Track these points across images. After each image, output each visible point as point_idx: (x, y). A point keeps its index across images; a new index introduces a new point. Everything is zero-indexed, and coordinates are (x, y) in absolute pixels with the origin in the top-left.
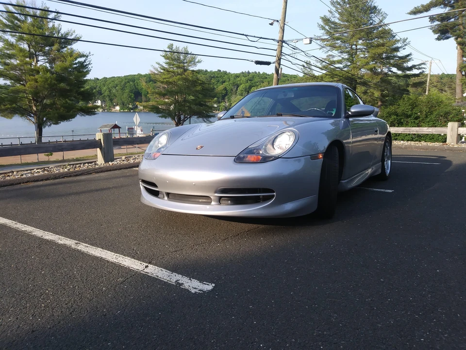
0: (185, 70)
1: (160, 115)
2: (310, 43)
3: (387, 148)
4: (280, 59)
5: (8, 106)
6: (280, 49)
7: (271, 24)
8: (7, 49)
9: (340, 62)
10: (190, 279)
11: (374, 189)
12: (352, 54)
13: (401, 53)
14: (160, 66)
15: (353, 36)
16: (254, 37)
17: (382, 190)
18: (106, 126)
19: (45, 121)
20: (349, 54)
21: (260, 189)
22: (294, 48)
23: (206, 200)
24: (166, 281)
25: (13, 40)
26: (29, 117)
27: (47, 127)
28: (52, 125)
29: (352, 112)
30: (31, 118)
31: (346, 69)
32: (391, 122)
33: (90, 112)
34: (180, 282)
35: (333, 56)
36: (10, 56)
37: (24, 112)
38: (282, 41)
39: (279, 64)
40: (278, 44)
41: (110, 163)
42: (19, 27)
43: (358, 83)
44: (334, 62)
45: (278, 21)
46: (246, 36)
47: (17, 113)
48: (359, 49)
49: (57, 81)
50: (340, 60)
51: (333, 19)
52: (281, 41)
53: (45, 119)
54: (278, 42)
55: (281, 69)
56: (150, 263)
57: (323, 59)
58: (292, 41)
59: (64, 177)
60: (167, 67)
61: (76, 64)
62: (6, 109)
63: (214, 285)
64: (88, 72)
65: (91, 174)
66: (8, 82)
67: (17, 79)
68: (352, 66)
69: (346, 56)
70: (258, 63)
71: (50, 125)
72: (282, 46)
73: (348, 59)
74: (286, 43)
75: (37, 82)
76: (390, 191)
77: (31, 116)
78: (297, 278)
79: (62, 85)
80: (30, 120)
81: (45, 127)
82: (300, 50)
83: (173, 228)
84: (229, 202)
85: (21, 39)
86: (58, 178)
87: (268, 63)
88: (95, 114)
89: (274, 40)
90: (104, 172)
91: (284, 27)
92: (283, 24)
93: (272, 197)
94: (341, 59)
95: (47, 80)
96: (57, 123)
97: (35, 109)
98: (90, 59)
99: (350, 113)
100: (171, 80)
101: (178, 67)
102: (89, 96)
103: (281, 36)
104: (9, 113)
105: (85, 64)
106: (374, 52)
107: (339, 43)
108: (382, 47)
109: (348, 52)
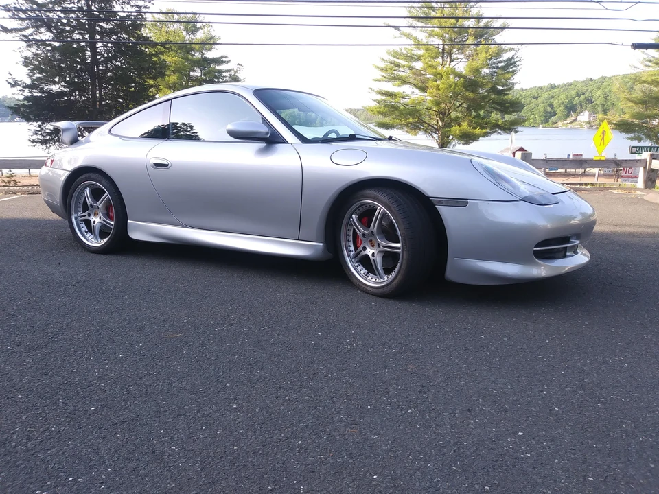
5: (411, 120)
26: (433, 134)
28: (457, 145)
30: (435, 135)
33: (509, 128)
36: (418, 58)
37: (429, 129)
47: (420, 129)
49: (464, 87)
53: (451, 137)
61: (501, 62)
62: (408, 124)
64: (514, 73)
66: (417, 91)
67: (424, 89)
71: (455, 145)
75: (439, 89)
77: (435, 133)
80: (434, 137)
85: (431, 35)
95: (450, 86)
96: (467, 143)
97: (440, 123)
104: (411, 128)
105: (515, 60)
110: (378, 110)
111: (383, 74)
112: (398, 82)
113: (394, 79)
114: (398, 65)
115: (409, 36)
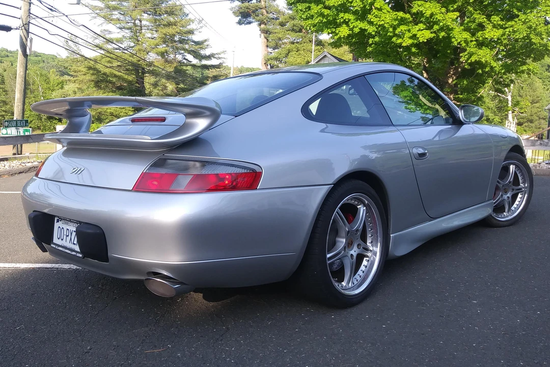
2: (78, 3)
4: (27, 25)
6: (27, 8)
9: (119, 41)
12: (136, 31)
13: (196, 38)
15: (136, 7)
20: (132, 32)
22: (51, 9)
35: (110, 32)
39: (28, 32)
43: (146, 71)
44: (112, 41)
48: (145, 26)
50: (121, 39)
55: (31, 40)
68: (137, 48)
69: (128, 33)
72: (30, 4)
73: (130, 38)
82: (60, 12)
87: (7, 29)
94: (120, 36)
106: (165, 32)
107: (116, 15)
108: (174, 27)
109: (130, 28)
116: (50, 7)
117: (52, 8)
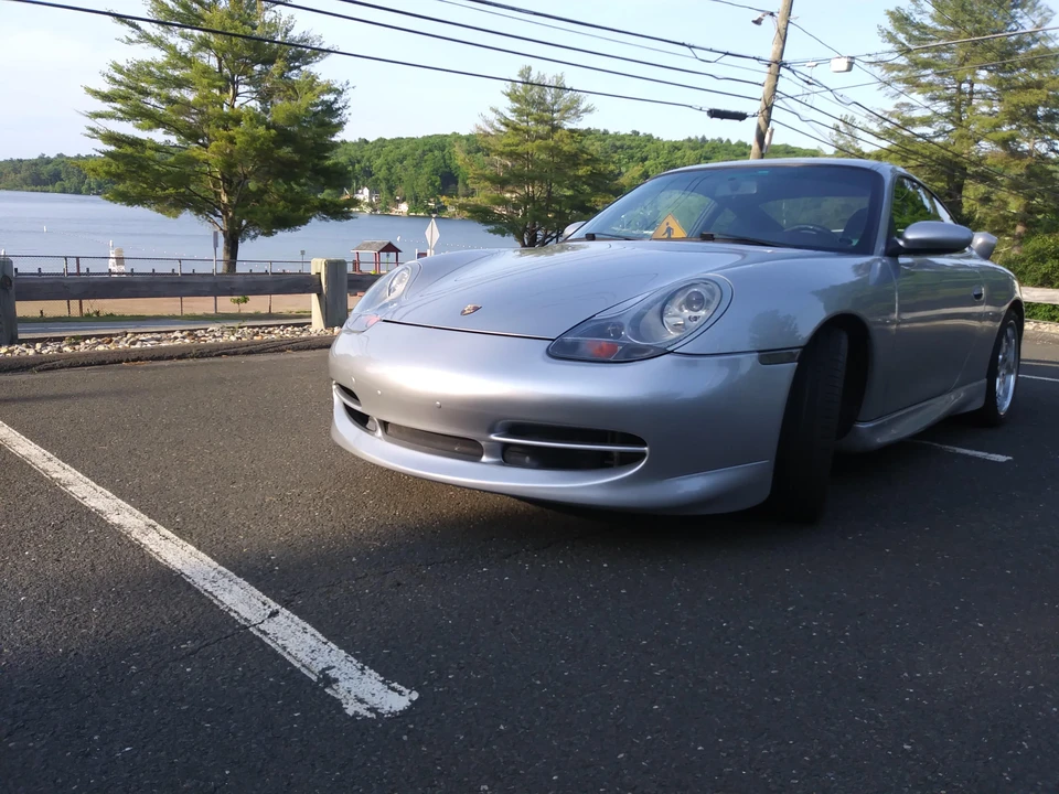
0: (555, 129)
1: (493, 227)
2: (849, 69)
3: (1008, 340)
4: (769, 109)
5: (171, 191)
6: (772, 83)
7: (758, 22)
8: (175, 67)
9: (926, 122)
10: (362, 669)
11: (959, 450)
12: (959, 103)
14: (498, 117)
15: (966, 59)
16: (711, 50)
17: (980, 454)
18: (368, 246)
19: (246, 226)
20: (951, 104)
21: (613, 433)
22: (808, 82)
23: (468, 449)
24: (298, 665)
25: (184, 46)
26: (212, 216)
27: (248, 240)
29: (906, 241)
30: (216, 219)
31: (940, 140)
32: (1045, 274)
33: (339, 212)
34: (332, 673)
35: (911, 107)
36: (180, 83)
37: (202, 206)
38: (779, 63)
39: (768, 120)
40: (768, 70)
41: (336, 328)
42: (200, 17)
43: (968, 175)
44: (912, 122)
45: (772, 14)
46: (690, 47)
47: (189, 207)
48: (979, 92)
49: (275, 142)
50: (929, 117)
51: (917, 18)
52: (776, 62)
53: (244, 222)
54: (769, 65)
55: (772, 131)
56: (287, 604)
57: (886, 112)
58: (803, 63)
59: (219, 355)
60: (514, 119)
61: (316, 105)
62: (166, 198)
63: (415, 696)
64: (340, 126)
65: (283, 351)
66: (174, 139)
67: (192, 135)
68: (956, 133)
69: (943, 107)
70: (715, 114)
71: (255, 237)
72: (778, 77)
73: (947, 116)
74: (788, 68)
75: (233, 143)
76: (1001, 458)
77: (216, 215)
78: (654, 703)
79: (286, 151)
80: (214, 222)
81: (243, 240)
82: (822, 86)
83: (396, 508)
84: (528, 458)
85: (204, 45)
86: (207, 357)
87: (741, 116)
88: (349, 218)
89: (758, 59)
90: (314, 349)
91: (786, 29)
92: (784, 23)
93: (639, 457)
94: (929, 113)
95: (254, 139)
96: (269, 234)
97: (225, 198)
98: (347, 97)
99: (901, 243)
100: (520, 149)
101: (539, 121)
102: (339, 178)
103: (779, 52)
104: (171, 205)
105: (336, 106)
106: (1015, 102)
107: (928, 76)
108: (1036, 91)
109: (949, 99)
110: (105, 168)
111: (118, 106)
112: (147, 122)
113: (140, 114)
114: (146, 93)
115: (159, 43)
116: (807, 79)
117: (811, 81)
